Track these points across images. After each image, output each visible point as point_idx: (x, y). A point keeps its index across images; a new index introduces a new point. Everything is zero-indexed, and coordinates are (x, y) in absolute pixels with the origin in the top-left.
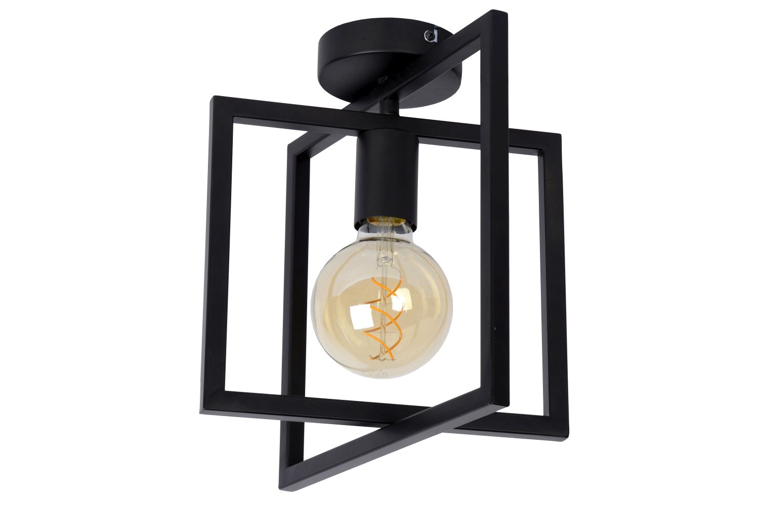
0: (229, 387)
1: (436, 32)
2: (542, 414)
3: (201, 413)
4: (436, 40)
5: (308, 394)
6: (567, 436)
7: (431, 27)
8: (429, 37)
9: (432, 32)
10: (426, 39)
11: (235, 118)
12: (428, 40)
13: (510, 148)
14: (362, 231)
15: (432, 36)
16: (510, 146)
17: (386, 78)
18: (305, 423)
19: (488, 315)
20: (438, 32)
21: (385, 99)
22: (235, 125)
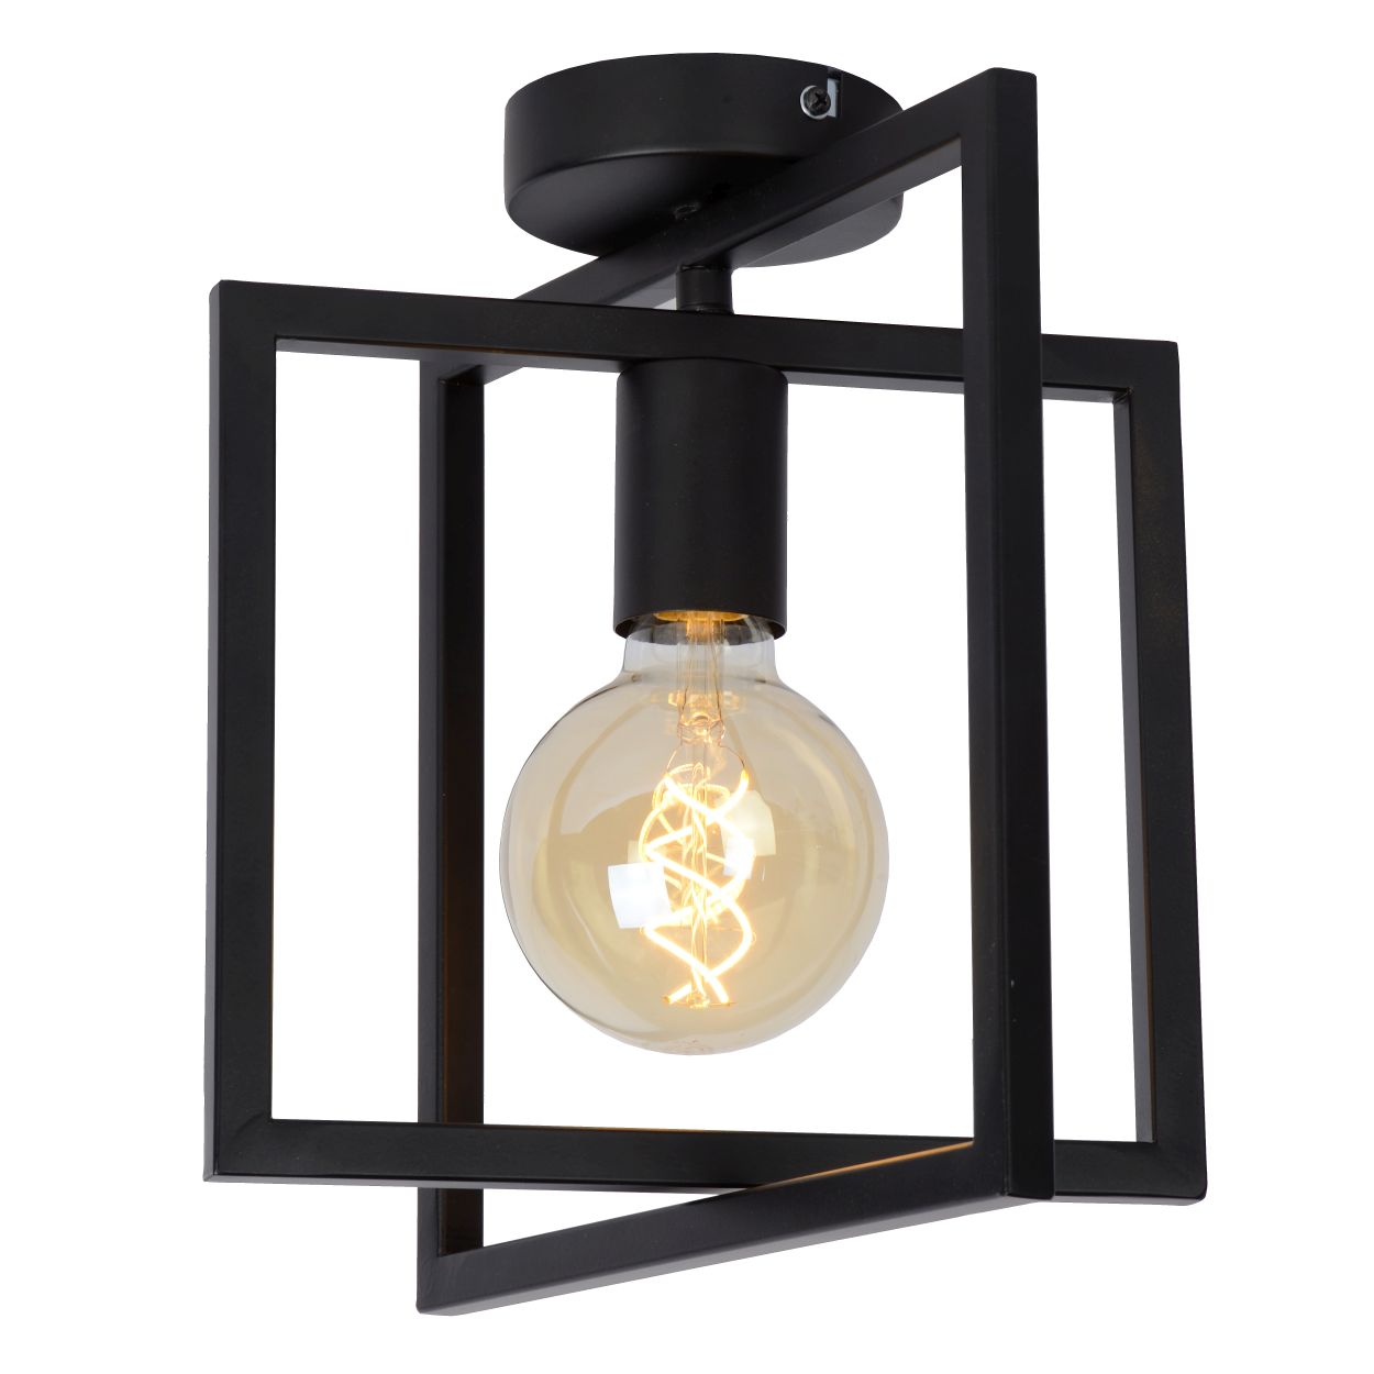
0: (282, 1109)
1: (832, 87)
2: (1132, 1138)
3: (206, 1179)
4: (832, 112)
5: (492, 1116)
6: (1200, 1195)
7: (818, 73)
8: (815, 105)
9: (820, 92)
10: (805, 110)
11: (279, 342)
12: (812, 113)
13: (1045, 390)
14: (635, 639)
15: (821, 102)
16: (1047, 385)
17: (695, 206)
18: (485, 1191)
19: (994, 945)
20: (838, 87)
21: (692, 267)
22: (279, 355)
